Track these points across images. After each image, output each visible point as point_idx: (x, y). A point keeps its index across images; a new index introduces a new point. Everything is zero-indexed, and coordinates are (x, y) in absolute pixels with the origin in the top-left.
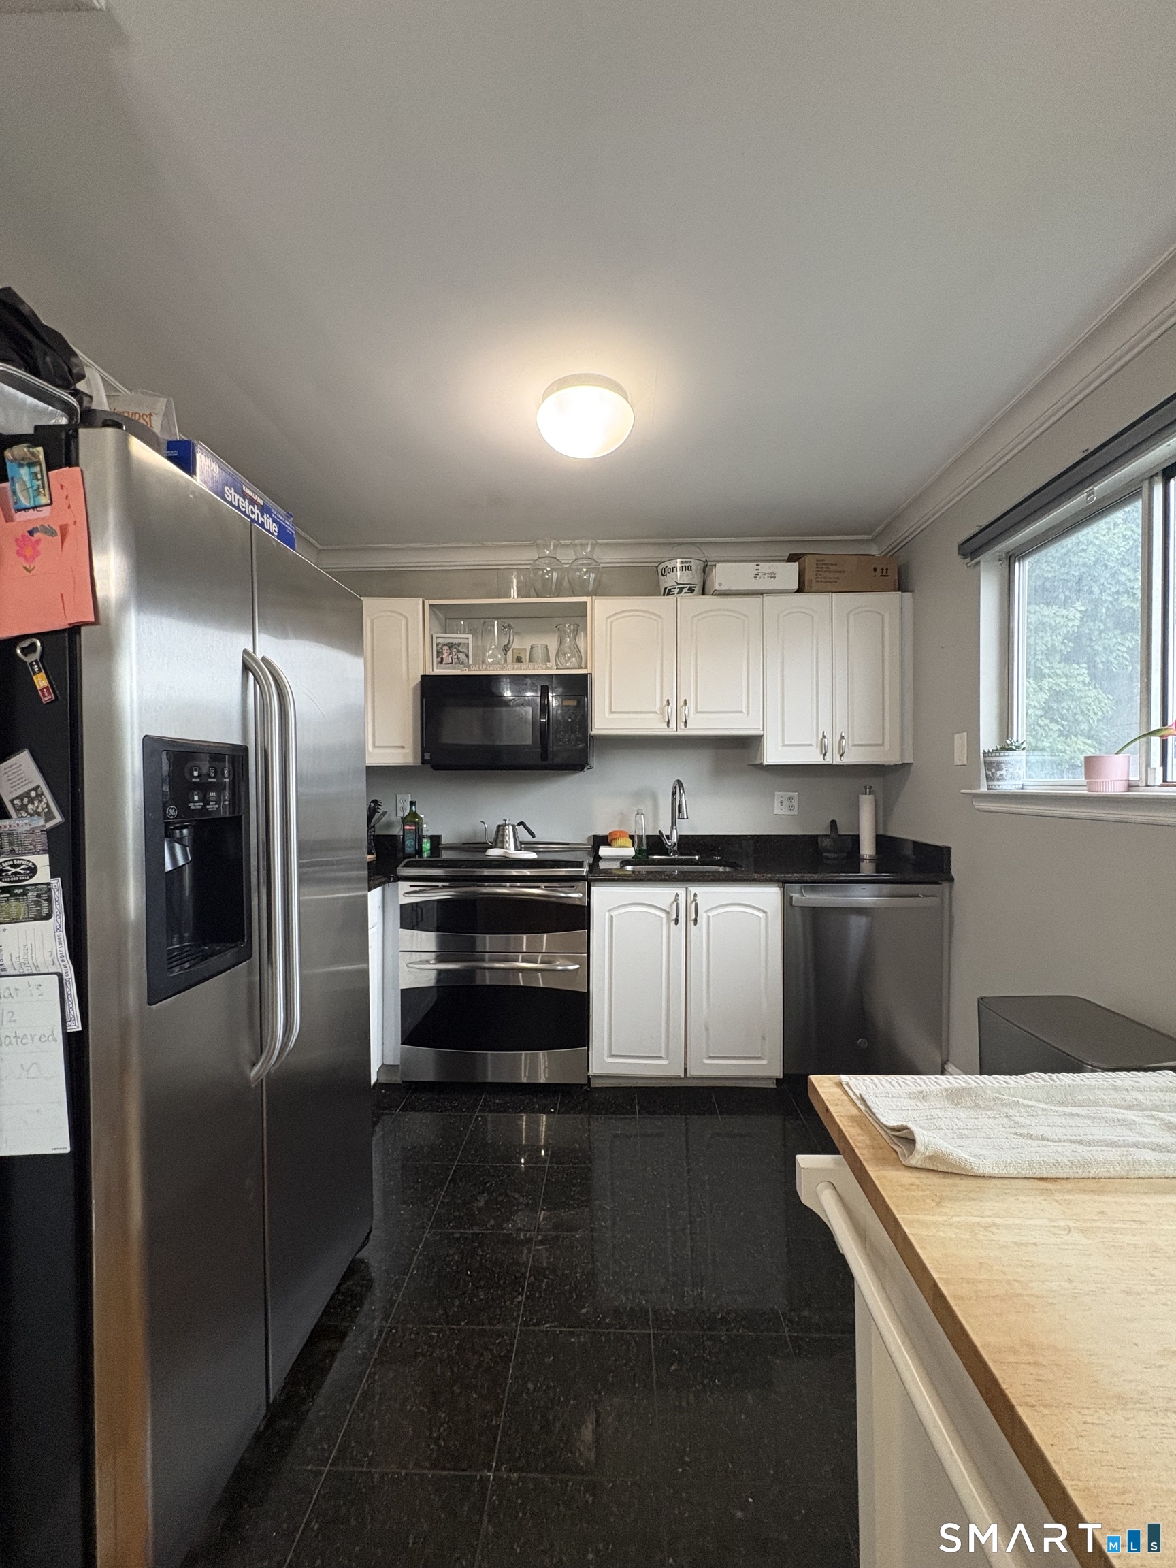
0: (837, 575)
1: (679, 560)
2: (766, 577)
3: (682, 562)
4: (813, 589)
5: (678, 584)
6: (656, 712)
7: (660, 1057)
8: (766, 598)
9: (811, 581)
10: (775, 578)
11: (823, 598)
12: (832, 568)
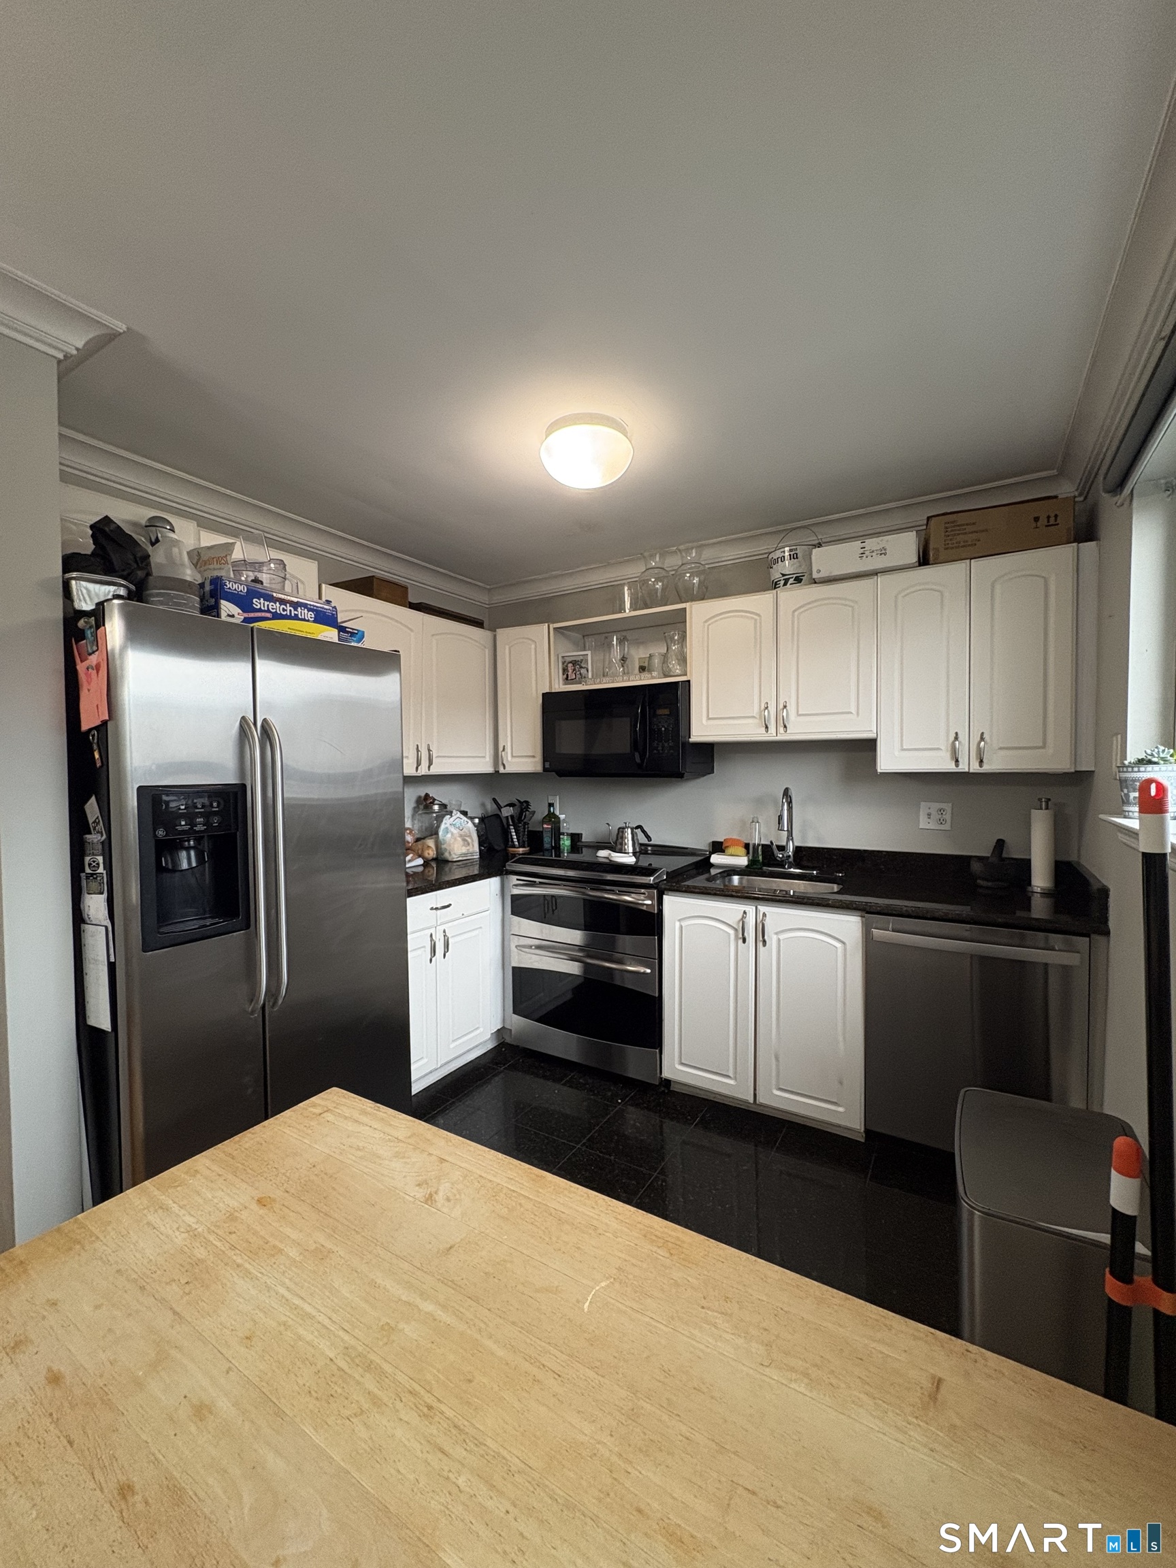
0: (974, 536)
1: (787, 549)
2: (874, 554)
3: (791, 550)
4: (941, 558)
5: (783, 575)
6: (754, 717)
7: (728, 1076)
8: (880, 579)
9: (937, 550)
10: (885, 554)
11: (959, 568)
12: (969, 529)
